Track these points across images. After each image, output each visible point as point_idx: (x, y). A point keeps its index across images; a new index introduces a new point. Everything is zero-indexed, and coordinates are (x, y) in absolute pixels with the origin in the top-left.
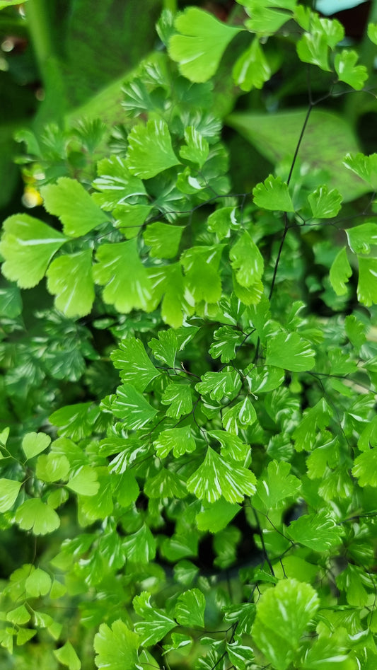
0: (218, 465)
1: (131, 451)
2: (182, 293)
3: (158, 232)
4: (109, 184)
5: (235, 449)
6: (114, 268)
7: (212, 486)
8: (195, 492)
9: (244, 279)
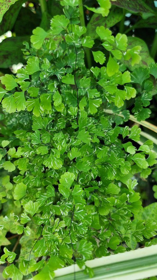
0: (53, 158)
1: (30, 151)
2: (39, 107)
3: (32, 90)
4: (21, 76)
5: (58, 155)
6: (18, 99)
7: (50, 164)
8: (45, 165)
9: (56, 104)
